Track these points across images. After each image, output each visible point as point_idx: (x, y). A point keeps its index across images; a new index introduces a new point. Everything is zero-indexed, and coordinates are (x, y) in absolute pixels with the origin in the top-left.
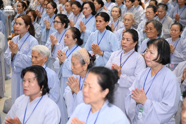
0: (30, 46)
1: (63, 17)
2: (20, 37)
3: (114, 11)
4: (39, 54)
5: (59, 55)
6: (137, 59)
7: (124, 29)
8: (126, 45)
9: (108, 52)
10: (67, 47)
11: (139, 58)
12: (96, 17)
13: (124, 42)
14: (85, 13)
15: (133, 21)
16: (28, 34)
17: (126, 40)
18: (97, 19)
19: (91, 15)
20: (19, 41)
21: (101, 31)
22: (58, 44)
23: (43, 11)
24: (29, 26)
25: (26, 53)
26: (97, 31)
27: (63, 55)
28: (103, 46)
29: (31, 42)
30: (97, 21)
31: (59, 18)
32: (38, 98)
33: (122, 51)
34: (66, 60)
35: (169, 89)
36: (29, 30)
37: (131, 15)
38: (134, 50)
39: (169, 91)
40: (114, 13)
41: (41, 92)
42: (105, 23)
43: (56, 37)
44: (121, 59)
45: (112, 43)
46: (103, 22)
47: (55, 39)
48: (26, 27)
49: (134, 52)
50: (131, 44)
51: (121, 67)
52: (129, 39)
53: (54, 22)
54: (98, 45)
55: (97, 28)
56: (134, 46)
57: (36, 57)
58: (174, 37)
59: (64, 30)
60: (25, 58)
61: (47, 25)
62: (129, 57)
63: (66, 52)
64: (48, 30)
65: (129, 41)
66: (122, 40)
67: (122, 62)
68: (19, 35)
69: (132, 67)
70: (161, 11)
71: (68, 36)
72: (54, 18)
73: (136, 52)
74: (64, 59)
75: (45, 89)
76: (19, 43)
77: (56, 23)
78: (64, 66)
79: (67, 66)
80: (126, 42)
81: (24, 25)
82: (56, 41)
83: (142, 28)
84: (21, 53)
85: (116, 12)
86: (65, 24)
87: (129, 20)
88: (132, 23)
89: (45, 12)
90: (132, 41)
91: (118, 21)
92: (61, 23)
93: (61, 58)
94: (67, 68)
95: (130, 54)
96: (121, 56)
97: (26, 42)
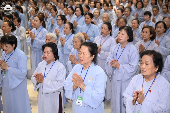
0: (43, 34)
1: (62, 16)
2: (37, 29)
3: (95, 13)
4: (51, 38)
5: (61, 40)
6: (111, 41)
7: (102, 23)
8: (104, 32)
9: (93, 38)
10: (66, 35)
11: (112, 40)
12: (85, 16)
13: (103, 30)
14: (77, 14)
15: (109, 18)
16: (42, 27)
17: (104, 29)
18: (86, 17)
19: (81, 16)
20: (36, 32)
21: (88, 24)
22: (60, 34)
23: (49, 14)
24: (42, 22)
25: (41, 39)
26: (85, 25)
27: (63, 40)
28: (90, 33)
29: (44, 32)
30: (86, 18)
31: (60, 17)
32: (53, 62)
33: (101, 36)
34: (66, 43)
35: (133, 56)
36: (42, 24)
37: (107, 15)
38: (109, 35)
39: (133, 57)
40: (96, 14)
41: (55, 59)
42: (91, 20)
43: (58, 30)
44: (101, 41)
45: (95, 32)
46: (90, 19)
47: (58, 31)
48: (40, 22)
49: (109, 36)
50: (107, 31)
51: (101, 46)
52: (106, 28)
53: (57, 20)
54: (86, 33)
55: (86, 22)
56: (109, 33)
57: (49, 40)
58: (134, 28)
59: (63, 25)
60: (40, 42)
61: (52, 22)
62: (106, 40)
63: (65, 38)
64: (52, 25)
65: (106, 30)
66: (101, 29)
67: (102, 43)
68: (36, 28)
69: (108, 46)
70: (127, 12)
71: (67, 28)
72: (57, 17)
73: (110, 37)
74: (64, 43)
75: (57, 57)
76: (36, 33)
77: (58, 21)
78: (64, 47)
79: (67, 47)
80: (104, 30)
81: (39, 21)
82: (59, 32)
83: (114, 23)
84: (37, 39)
85: (97, 13)
86: (64, 21)
87: (106, 18)
88: (108, 20)
89: (50, 15)
90: (108, 29)
91: (98, 19)
92: (61, 21)
93: (63, 42)
94: (67, 48)
95: (107, 38)
96: (101, 39)
97: (40, 32)
